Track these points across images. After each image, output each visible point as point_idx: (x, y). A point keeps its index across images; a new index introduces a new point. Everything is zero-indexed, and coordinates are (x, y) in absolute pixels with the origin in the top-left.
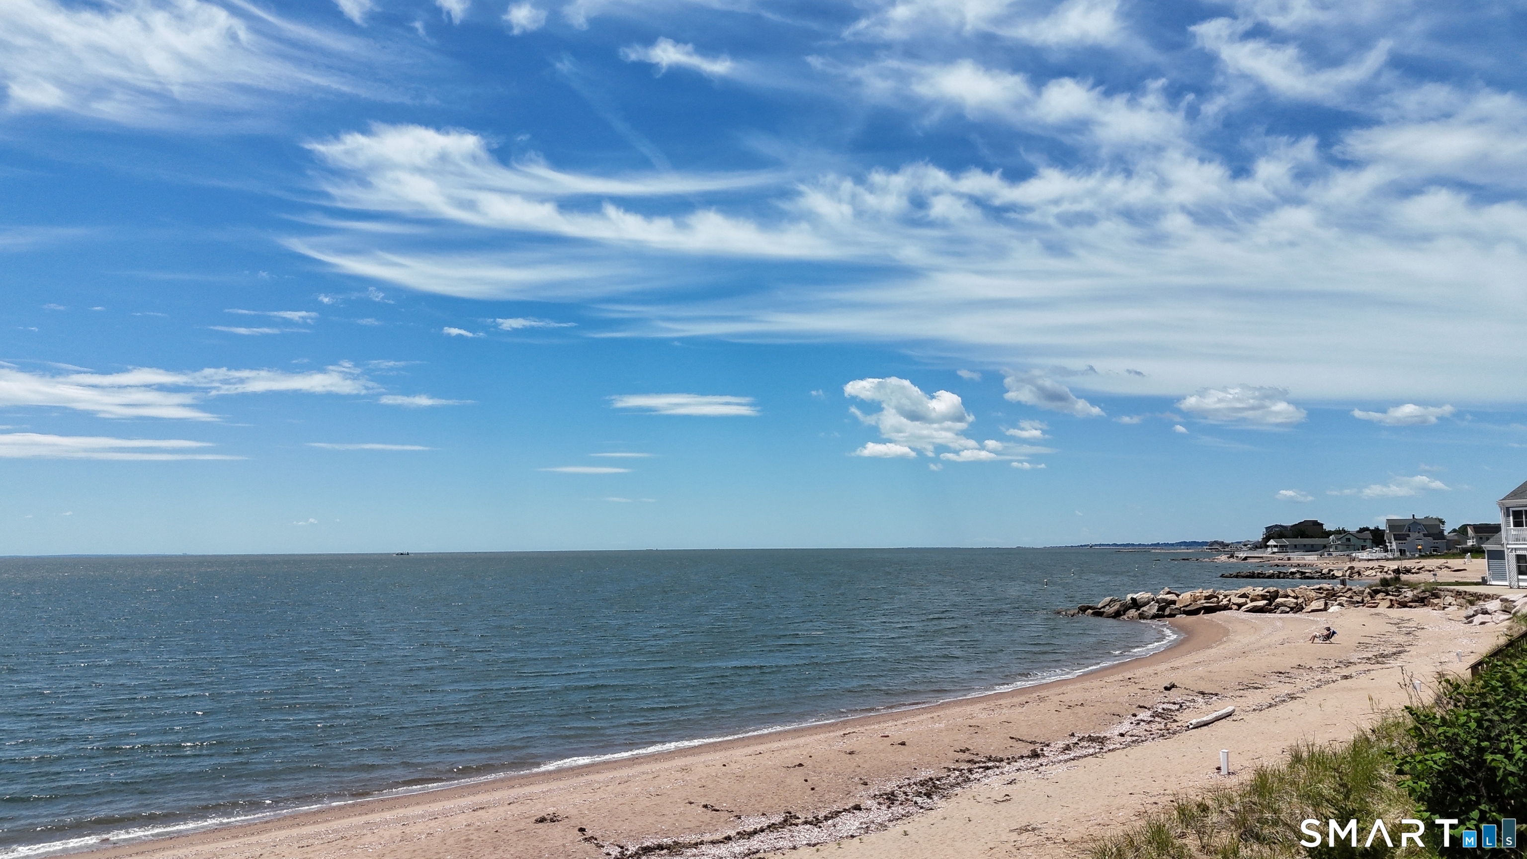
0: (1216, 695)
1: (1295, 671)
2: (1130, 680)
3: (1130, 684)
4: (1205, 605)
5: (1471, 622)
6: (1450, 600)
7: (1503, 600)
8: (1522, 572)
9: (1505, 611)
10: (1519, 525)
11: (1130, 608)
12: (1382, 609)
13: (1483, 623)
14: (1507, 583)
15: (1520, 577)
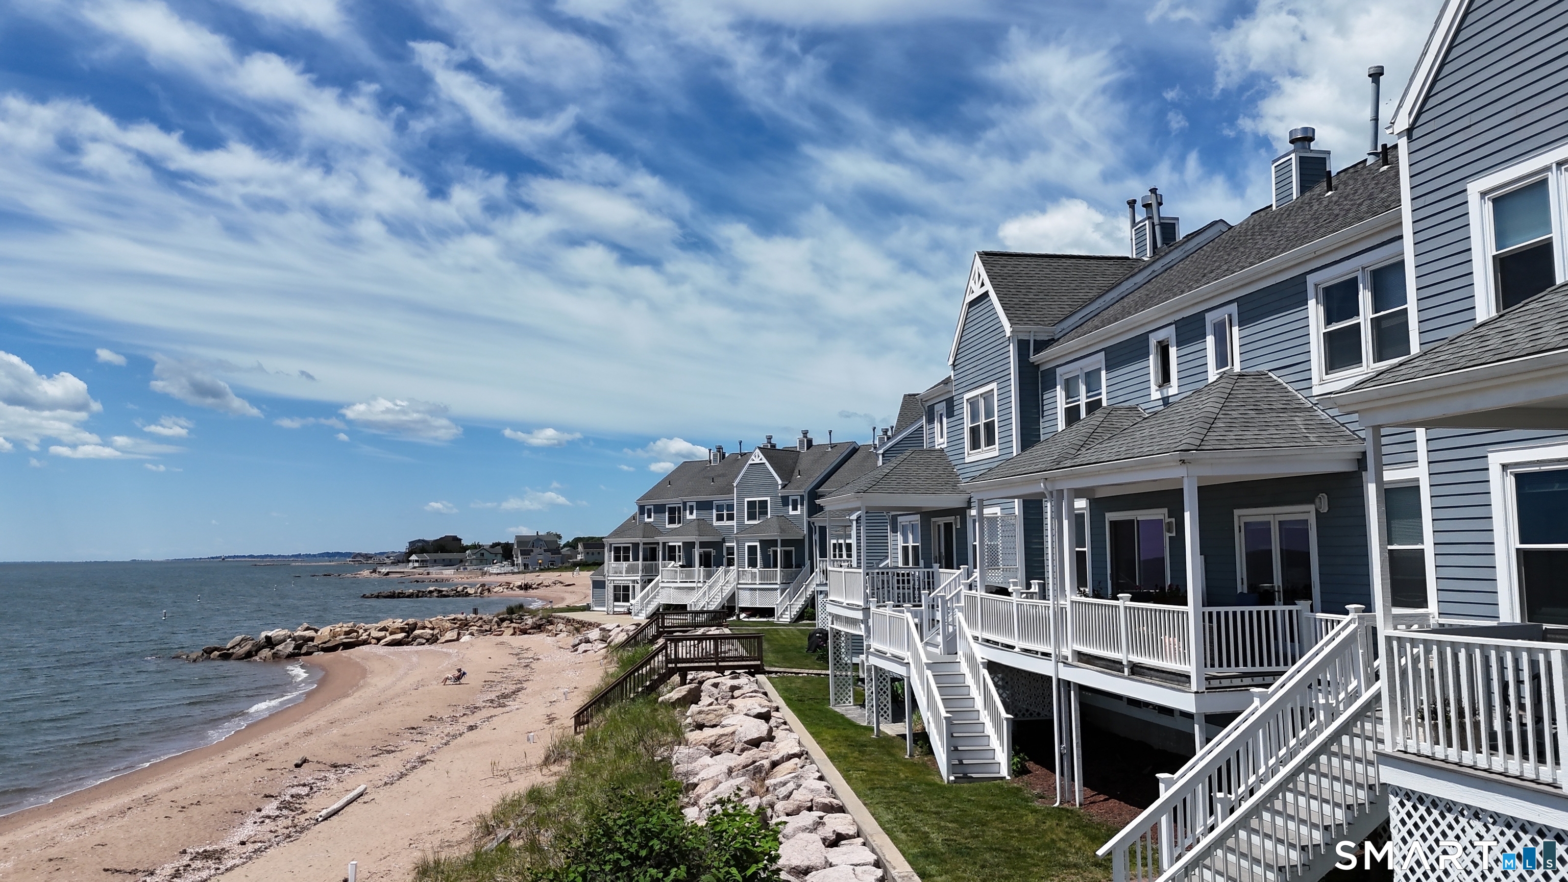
0: (349, 766)
1: (427, 725)
2: (258, 757)
3: (257, 762)
4: (345, 640)
5: (576, 650)
6: (561, 626)
7: (603, 630)
8: (616, 599)
9: (603, 640)
10: (617, 559)
11: (264, 647)
12: (507, 637)
13: (585, 651)
14: (605, 609)
15: (616, 603)
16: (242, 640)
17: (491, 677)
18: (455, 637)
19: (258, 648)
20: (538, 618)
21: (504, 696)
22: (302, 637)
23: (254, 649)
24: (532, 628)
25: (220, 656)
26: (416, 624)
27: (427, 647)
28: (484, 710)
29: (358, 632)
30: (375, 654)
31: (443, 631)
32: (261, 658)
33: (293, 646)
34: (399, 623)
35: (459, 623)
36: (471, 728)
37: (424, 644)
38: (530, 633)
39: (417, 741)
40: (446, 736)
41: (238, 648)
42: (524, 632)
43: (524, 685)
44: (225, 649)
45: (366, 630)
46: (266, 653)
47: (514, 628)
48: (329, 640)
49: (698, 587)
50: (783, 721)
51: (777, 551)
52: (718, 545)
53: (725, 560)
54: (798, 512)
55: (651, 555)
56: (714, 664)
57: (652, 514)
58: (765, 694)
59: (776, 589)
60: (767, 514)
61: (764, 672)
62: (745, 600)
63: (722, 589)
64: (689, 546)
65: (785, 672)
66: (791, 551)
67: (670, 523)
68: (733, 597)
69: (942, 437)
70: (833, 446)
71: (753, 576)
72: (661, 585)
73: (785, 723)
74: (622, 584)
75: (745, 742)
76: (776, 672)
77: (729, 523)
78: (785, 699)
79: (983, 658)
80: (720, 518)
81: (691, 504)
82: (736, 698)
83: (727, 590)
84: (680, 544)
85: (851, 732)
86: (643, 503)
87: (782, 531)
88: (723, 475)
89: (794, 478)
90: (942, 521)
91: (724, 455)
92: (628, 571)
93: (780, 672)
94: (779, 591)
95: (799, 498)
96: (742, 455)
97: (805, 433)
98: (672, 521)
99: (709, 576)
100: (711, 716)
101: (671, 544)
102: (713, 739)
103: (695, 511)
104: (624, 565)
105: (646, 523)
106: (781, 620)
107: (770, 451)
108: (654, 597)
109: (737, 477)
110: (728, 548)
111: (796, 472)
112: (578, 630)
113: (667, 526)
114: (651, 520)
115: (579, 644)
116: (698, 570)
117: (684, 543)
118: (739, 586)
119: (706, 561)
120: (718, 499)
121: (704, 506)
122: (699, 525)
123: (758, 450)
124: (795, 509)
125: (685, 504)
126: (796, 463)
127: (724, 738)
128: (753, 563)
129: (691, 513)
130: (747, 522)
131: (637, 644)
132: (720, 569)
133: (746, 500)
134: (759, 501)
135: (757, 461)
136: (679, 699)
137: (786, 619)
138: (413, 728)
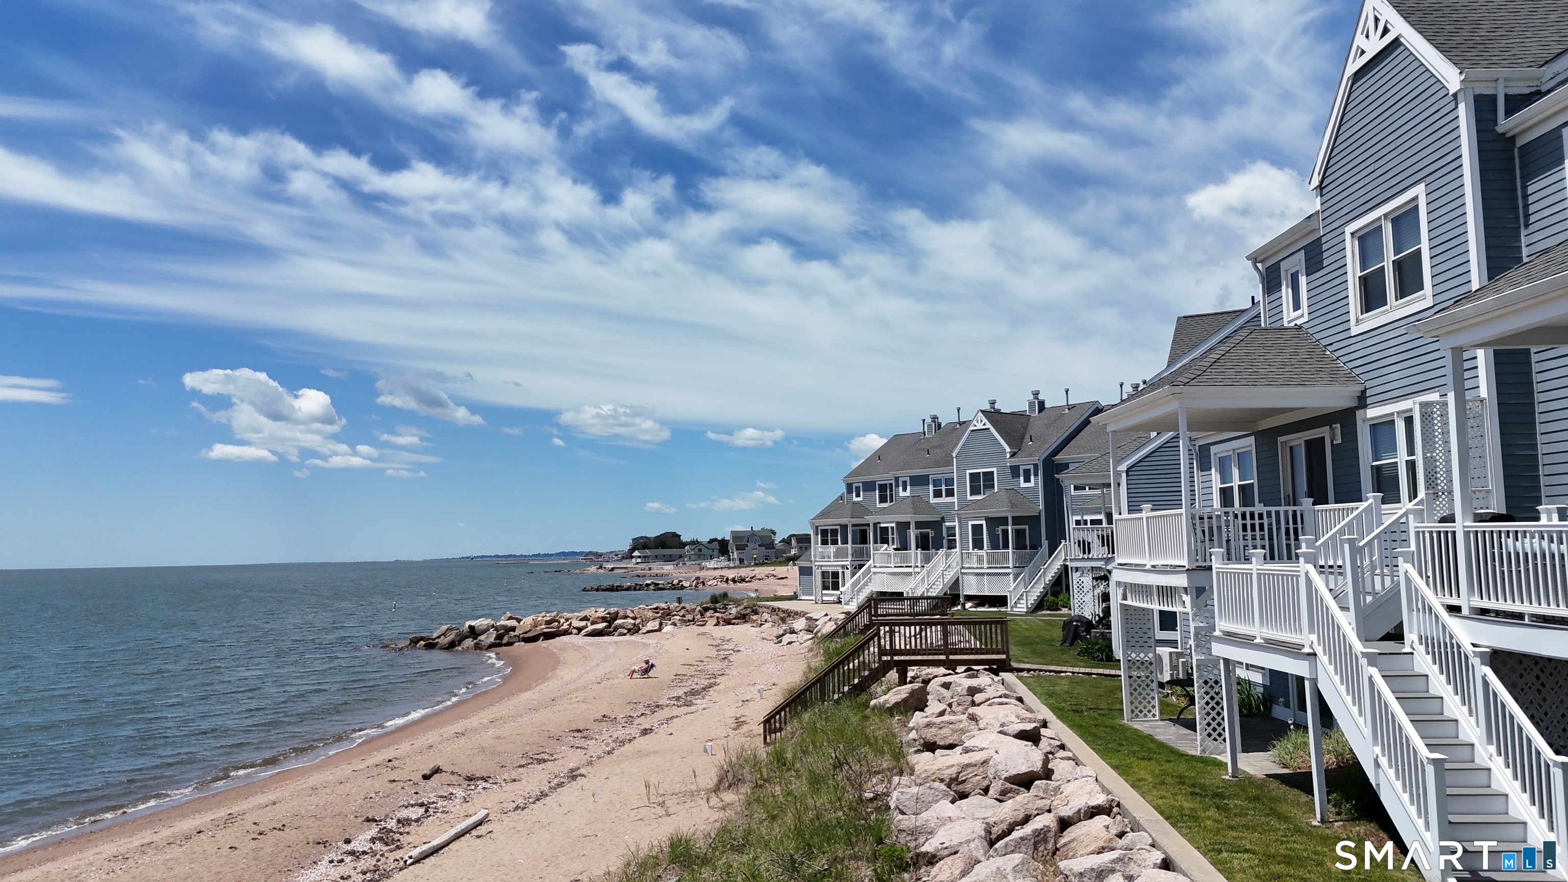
0: (485, 779)
1: (596, 728)
2: (388, 764)
3: (384, 770)
4: (545, 630)
5: (780, 642)
6: (766, 616)
7: (808, 619)
8: (825, 587)
9: (809, 631)
10: (825, 542)
11: (467, 637)
12: (710, 627)
13: (790, 643)
14: (813, 598)
15: (824, 592)
16: (447, 630)
17: (684, 670)
18: (657, 627)
19: (462, 638)
20: (742, 607)
21: (693, 693)
22: (503, 627)
23: (458, 639)
24: (736, 618)
25: (425, 645)
26: (617, 613)
27: (628, 637)
28: (666, 710)
29: (559, 622)
30: (573, 645)
31: (645, 621)
32: (463, 648)
33: (494, 636)
34: (601, 612)
35: (661, 612)
36: (645, 732)
37: (625, 635)
38: (734, 624)
39: (577, 748)
40: (613, 741)
41: (443, 637)
42: (728, 622)
43: (718, 681)
44: (431, 639)
45: (567, 620)
46: (469, 642)
47: (718, 618)
48: (529, 631)
49: (915, 573)
50: (1058, 743)
51: (1008, 530)
52: (937, 525)
53: (945, 542)
54: (1031, 484)
55: (862, 537)
56: (943, 657)
57: (861, 493)
58: (1020, 700)
59: (1008, 574)
60: (993, 487)
61: (1011, 670)
62: (971, 587)
63: (943, 574)
64: (903, 527)
65: (1040, 670)
66: (1024, 530)
67: (881, 501)
68: (956, 583)
69: (1297, 306)
70: (1071, 407)
71: (980, 559)
72: (873, 570)
73: (1062, 747)
74: (830, 570)
75: (1006, 779)
76: (1029, 670)
77: (949, 499)
78: (1052, 708)
79: (1474, 645)
80: (938, 494)
81: (904, 479)
82: (979, 705)
83: (949, 576)
84: (894, 525)
85: (1182, 768)
86: (851, 480)
87: (1013, 505)
88: (940, 446)
89: (1024, 445)
90: (1298, 440)
91: (940, 425)
92: (838, 555)
93: (1034, 670)
94: (1011, 576)
95: (1032, 467)
96: (961, 424)
97: (1036, 394)
98: (883, 499)
99: (927, 560)
100: (945, 731)
101: (882, 525)
102: (953, 771)
103: (908, 487)
104: (832, 549)
105: (854, 503)
106: (1015, 609)
107: (993, 415)
108: (866, 584)
109: (955, 446)
110: (948, 528)
111: (1027, 437)
112: (783, 620)
113: (878, 506)
114: (860, 499)
115: (783, 635)
116: (915, 554)
117: (898, 523)
118: (963, 571)
119: (924, 544)
120: (934, 473)
121: (919, 481)
122: (913, 503)
123: (980, 414)
124: (1027, 480)
125: (897, 479)
126: (1026, 428)
127: (970, 769)
128: (978, 544)
129: (905, 489)
130: (969, 498)
131: (846, 634)
132: (940, 552)
133: (968, 472)
134: (984, 473)
135: (980, 426)
136: (897, 703)
137: (1022, 608)
138: (579, 731)
